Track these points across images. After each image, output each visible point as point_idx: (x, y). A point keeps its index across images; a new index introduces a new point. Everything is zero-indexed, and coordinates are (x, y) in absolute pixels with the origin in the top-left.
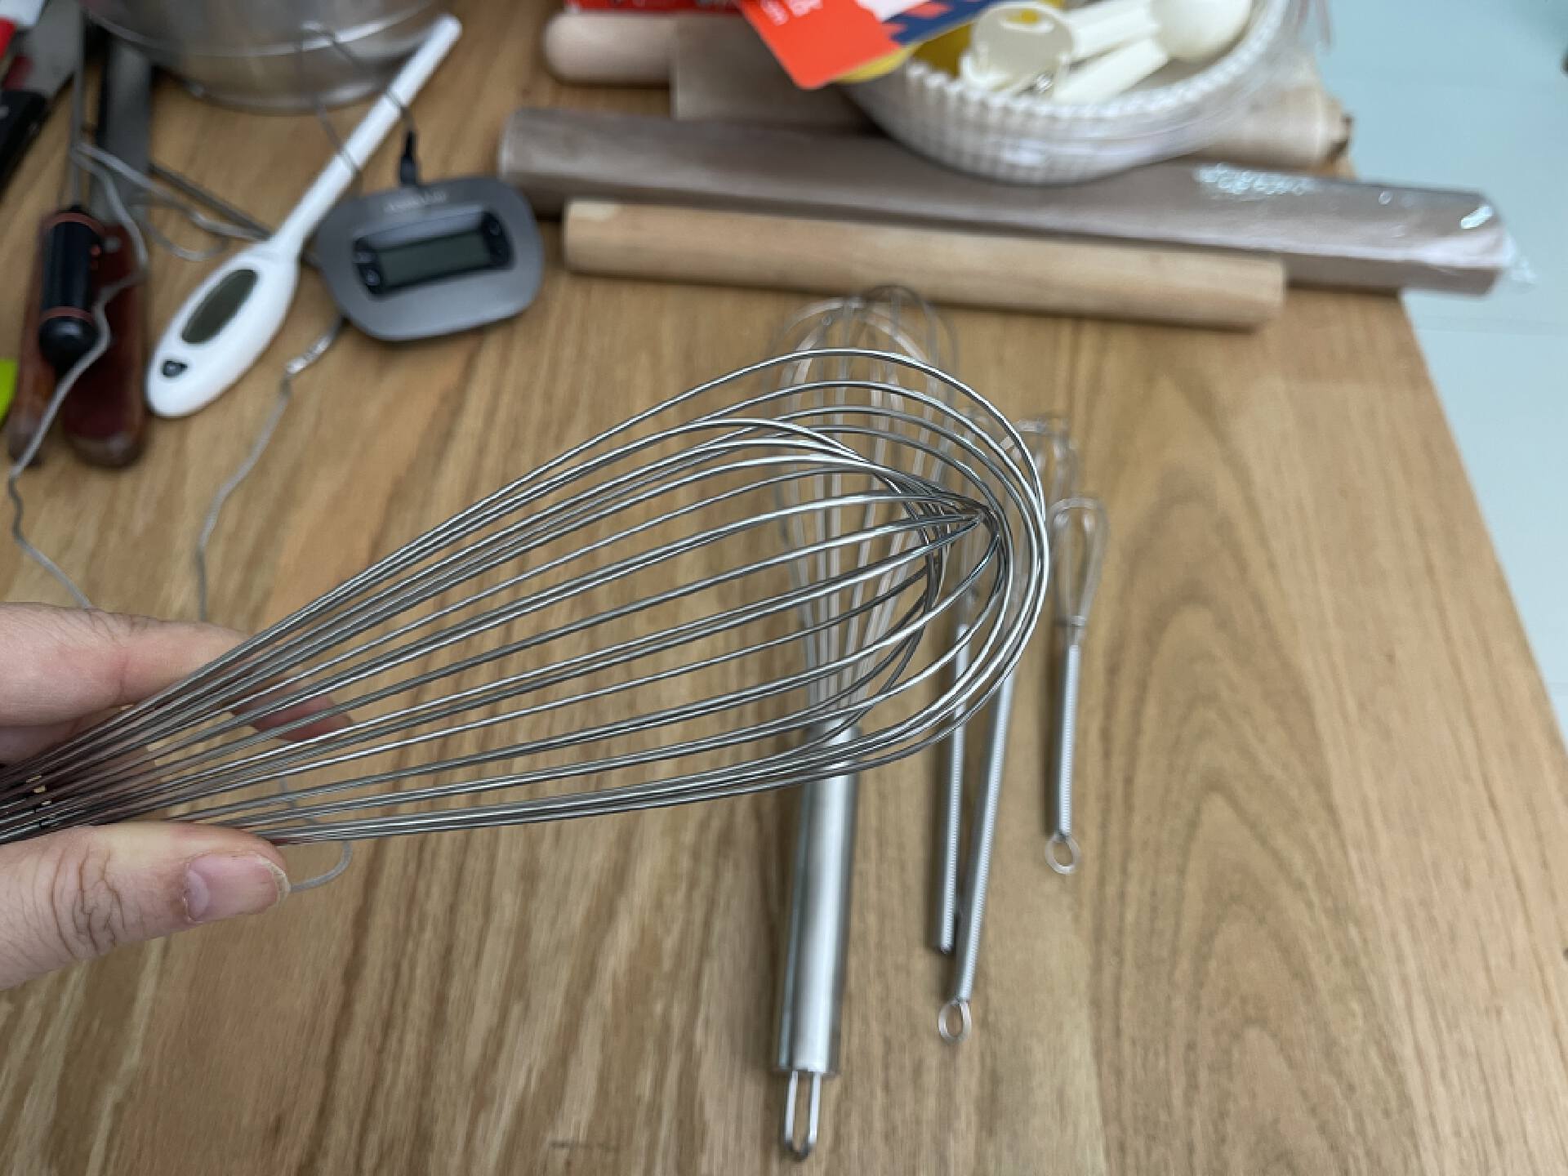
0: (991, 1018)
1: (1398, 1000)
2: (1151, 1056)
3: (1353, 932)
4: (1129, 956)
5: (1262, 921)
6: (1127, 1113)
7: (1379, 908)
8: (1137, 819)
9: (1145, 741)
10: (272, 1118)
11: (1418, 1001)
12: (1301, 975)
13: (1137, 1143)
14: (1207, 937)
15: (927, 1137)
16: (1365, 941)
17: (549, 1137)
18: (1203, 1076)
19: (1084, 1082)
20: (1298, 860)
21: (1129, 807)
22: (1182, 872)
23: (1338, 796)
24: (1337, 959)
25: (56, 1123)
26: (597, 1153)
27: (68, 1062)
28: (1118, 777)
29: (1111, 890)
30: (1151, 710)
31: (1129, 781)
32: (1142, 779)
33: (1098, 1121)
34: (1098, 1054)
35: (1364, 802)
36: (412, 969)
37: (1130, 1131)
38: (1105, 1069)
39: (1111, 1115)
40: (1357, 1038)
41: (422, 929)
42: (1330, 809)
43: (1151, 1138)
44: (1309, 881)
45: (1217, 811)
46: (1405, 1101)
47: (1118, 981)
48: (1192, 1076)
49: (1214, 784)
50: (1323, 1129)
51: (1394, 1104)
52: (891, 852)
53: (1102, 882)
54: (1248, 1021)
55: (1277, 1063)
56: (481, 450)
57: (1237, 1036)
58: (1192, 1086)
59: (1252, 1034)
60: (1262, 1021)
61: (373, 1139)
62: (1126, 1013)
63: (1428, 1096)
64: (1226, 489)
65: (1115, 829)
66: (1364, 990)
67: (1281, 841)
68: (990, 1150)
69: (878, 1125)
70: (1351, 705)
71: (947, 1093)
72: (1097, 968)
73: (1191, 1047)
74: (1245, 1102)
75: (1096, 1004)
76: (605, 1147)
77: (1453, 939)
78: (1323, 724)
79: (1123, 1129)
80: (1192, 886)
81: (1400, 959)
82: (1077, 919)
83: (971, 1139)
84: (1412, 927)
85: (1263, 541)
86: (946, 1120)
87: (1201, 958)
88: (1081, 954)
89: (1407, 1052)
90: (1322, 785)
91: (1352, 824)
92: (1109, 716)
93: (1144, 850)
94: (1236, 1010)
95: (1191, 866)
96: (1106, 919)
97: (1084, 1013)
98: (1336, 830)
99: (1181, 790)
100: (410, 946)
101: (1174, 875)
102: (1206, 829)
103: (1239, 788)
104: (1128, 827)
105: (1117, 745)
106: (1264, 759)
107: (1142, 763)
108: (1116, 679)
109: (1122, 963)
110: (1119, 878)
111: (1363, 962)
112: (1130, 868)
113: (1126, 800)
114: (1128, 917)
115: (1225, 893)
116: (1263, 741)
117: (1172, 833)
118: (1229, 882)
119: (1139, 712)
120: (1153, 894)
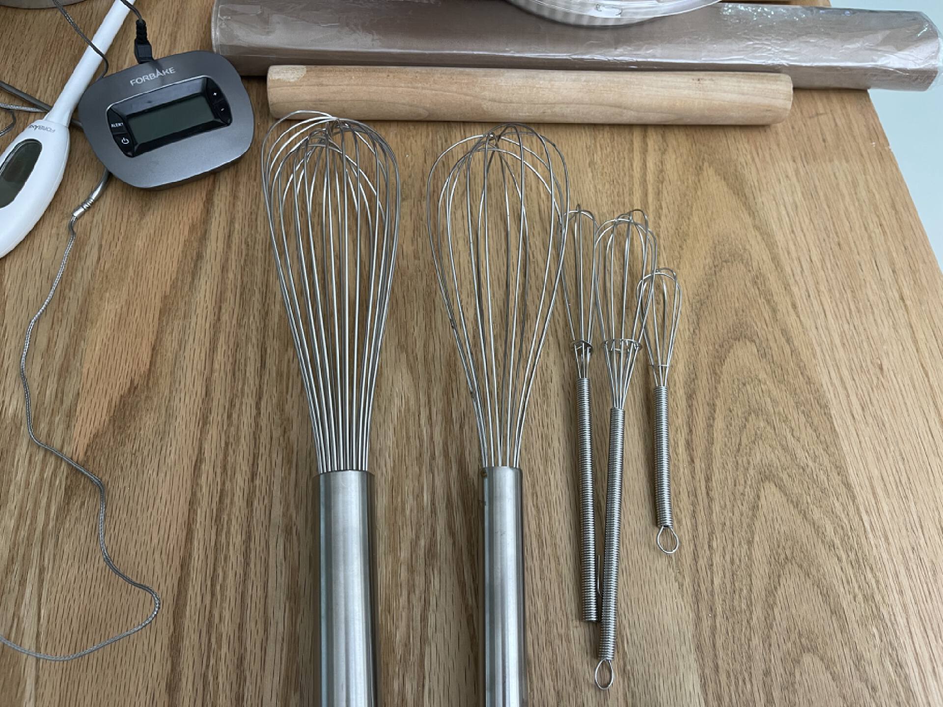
0: (628, 667)
1: (901, 620)
2: (741, 682)
3: (869, 575)
4: (719, 610)
5: (808, 574)
7: (885, 556)
8: (716, 508)
9: (717, 448)
11: (914, 620)
12: (836, 611)
14: (771, 592)
16: (877, 582)
18: (776, 694)
20: (830, 528)
21: (711, 499)
22: (750, 543)
23: (853, 479)
24: (860, 597)
28: (700, 476)
30: (719, 424)
31: (708, 479)
32: (716, 477)
34: (705, 684)
35: (871, 478)
36: (216, 678)
38: (710, 696)
40: (876, 652)
41: (220, 647)
42: (848, 486)
44: (837, 542)
45: (771, 495)
46: (910, 694)
47: (714, 629)
49: (767, 476)
51: (903, 696)
52: (548, 551)
53: (696, 559)
54: (804, 649)
55: (825, 677)
56: (224, 269)
57: (797, 661)
58: (770, 701)
59: (807, 659)
60: (812, 648)
62: (721, 653)
63: (925, 687)
64: (758, 251)
65: (701, 517)
66: (878, 617)
67: (817, 514)
70: (856, 407)
72: (698, 622)
73: (767, 673)
75: (699, 648)
80: (757, 553)
81: (901, 591)
82: (681, 586)
84: (907, 567)
85: (787, 287)
88: (687, 614)
89: (911, 659)
90: (841, 470)
91: (863, 495)
92: (691, 431)
93: (723, 531)
94: (794, 643)
95: (757, 538)
96: (702, 585)
97: (693, 657)
98: (854, 502)
99: (745, 482)
100: (212, 661)
101: (746, 547)
102: (765, 510)
103: (785, 476)
104: (711, 514)
105: (699, 452)
106: (800, 453)
107: (717, 464)
108: (695, 403)
109: (715, 616)
110: (708, 552)
111: (878, 597)
112: (715, 545)
113: (708, 494)
114: (717, 581)
115: (783, 556)
116: (798, 440)
117: (742, 515)
118: (784, 548)
119: (712, 426)
120: (732, 562)
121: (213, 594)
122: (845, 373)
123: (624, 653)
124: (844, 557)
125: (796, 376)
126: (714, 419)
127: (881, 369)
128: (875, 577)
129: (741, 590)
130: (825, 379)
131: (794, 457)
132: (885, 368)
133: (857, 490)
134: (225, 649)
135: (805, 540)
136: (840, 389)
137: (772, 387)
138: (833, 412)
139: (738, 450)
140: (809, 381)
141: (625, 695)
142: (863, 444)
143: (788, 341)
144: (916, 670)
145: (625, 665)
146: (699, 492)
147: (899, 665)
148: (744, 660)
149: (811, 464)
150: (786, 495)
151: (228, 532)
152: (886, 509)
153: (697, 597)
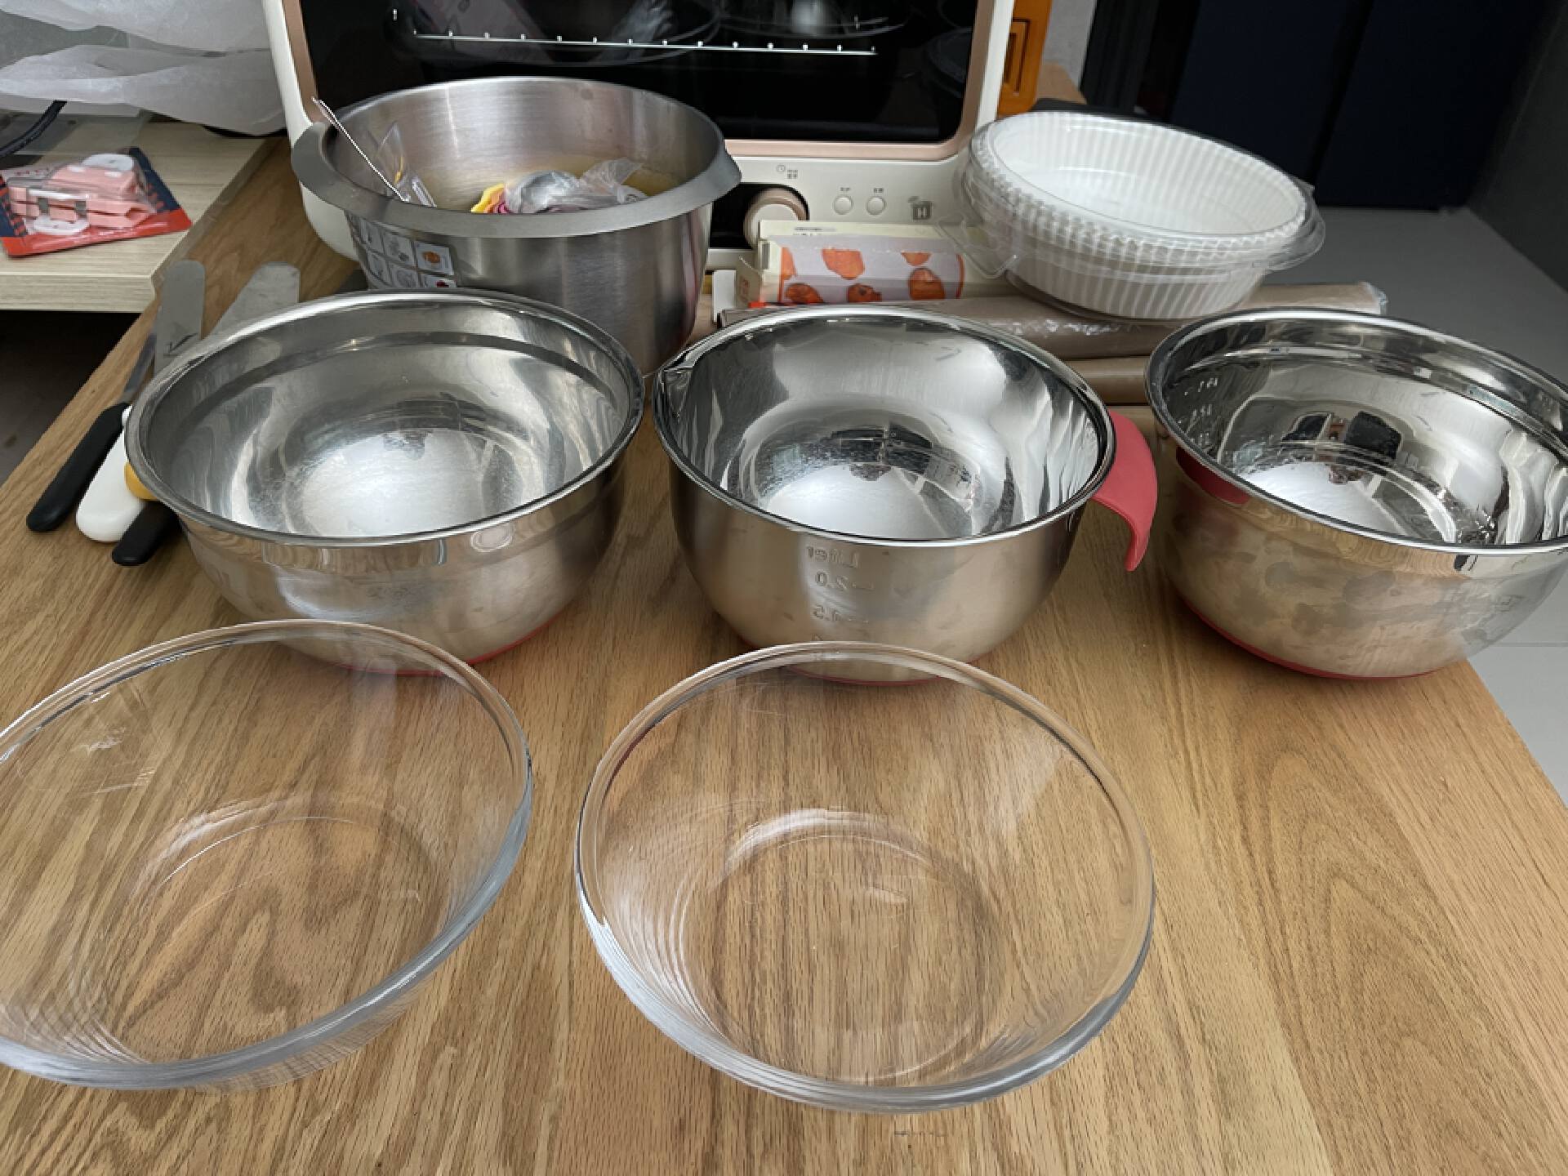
0: (1208, 1037)
1: (1509, 1016)
2: (1336, 1061)
3: (1465, 970)
4: (1301, 990)
6: (1327, 1100)
7: (1479, 953)
8: (1284, 898)
9: (1277, 844)
10: (676, 1120)
11: (1522, 1014)
12: (1433, 999)
13: (1339, 1122)
14: (1357, 977)
15: (1180, 1122)
16: (1475, 976)
17: (892, 1129)
18: (1378, 1073)
19: (1290, 1082)
20: (1413, 924)
21: (1276, 891)
22: (1327, 933)
23: (1431, 881)
24: (1457, 990)
25: (504, 1134)
26: (930, 1138)
27: (507, 1087)
28: (1262, 870)
29: (1277, 946)
30: (1275, 823)
32: (1280, 870)
33: (1307, 1106)
34: (1296, 1060)
35: (1451, 882)
36: (763, 1010)
37: (1333, 1113)
38: (1304, 1070)
39: (1316, 1102)
40: (1485, 1041)
41: (764, 983)
42: (1426, 887)
43: (1350, 1117)
44: (1423, 937)
45: (1341, 890)
46: (1531, 1084)
47: (1298, 1008)
48: (1370, 1073)
49: (1335, 873)
50: (1475, 1104)
51: (1523, 1086)
53: (1268, 942)
54: (1401, 1035)
55: (1432, 1063)
57: (1396, 1044)
58: (1371, 1079)
59: (1408, 1043)
60: (1411, 1033)
61: (757, 1133)
62: (1310, 1031)
63: (1548, 1079)
65: (1268, 904)
66: (1481, 1009)
67: (1395, 910)
68: (1231, 1130)
69: (1141, 1114)
70: (1424, 818)
71: (1187, 1091)
72: (1280, 1001)
73: (1364, 1053)
74: (1413, 1089)
75: (1286, 1026)
76: (935, 1134)
77: (1538, 972)
78: (1407, 832)
79: (1328, 1112)
80: (1336, 942)
81: (1503, 987)
82: (1256, 966)
83: (1214, 1121)
84: (1507, 965)
86: (1191, 1110)
87: (1356, 993)
88: (1266, 992)
89: (1526, 1051)
90: (1416, 871)
91: (1446, 898)
92: (1245, 828)
93: (1295, 919)
94: (1391, 1026)
95: (1333, 928)
96: (1279, 966)
97: (1279, 1031)
98: (1436, 902)
99: (1313, 877)
100: (757, 993)
101: (1323, 936)
102: (1338, 903)
103: (1357, 876)
104: (1279, 902)
105: (1257, 848)
106: (1368, 854)
107: (1279, 859)
108: (1246, 803)
109: (1298, 996)
110: (1281, 938)
111: (1477, 990)
112: (1288, 932)
113: (1272, 885)
114: (1295, 965)
115: (1365, 946)
116: (1365, 843)
117: (1314, 906)
118: (1365, 940)
119: (1268, 825)
120: (1309, 948)
121: (753, 936)
122: (1407, 787)
123: (1201, 1022)
124: (1433, 951)
125: (1353, 787)
126: (1269, 819)
127: (1446, 785)
128: (1471, 972)
129: (1323, 974)
130: (1385, 791)
131: (1363, 859)
132: (1449, 785)
133: (1438, 892)
134: (769, 984)
135: (1387, 934)
136: (1402, 799)
137: (1328, 795)
138: (1399, 821)
139: (1300, 848)
140: (1368, 792)
141: (1208, 1063)
142: (1438, 851)
143: (1339, 756)
144: (1534, 1062)
145: (1204, 1034)
146: (1262, 882)
147: (1514, 1056)
148: (1337, 1039)
149: (1382, 864)
150: (1360, 891)
151: (763, 881)
152: (1472, 909)
153: (1276, 980)
